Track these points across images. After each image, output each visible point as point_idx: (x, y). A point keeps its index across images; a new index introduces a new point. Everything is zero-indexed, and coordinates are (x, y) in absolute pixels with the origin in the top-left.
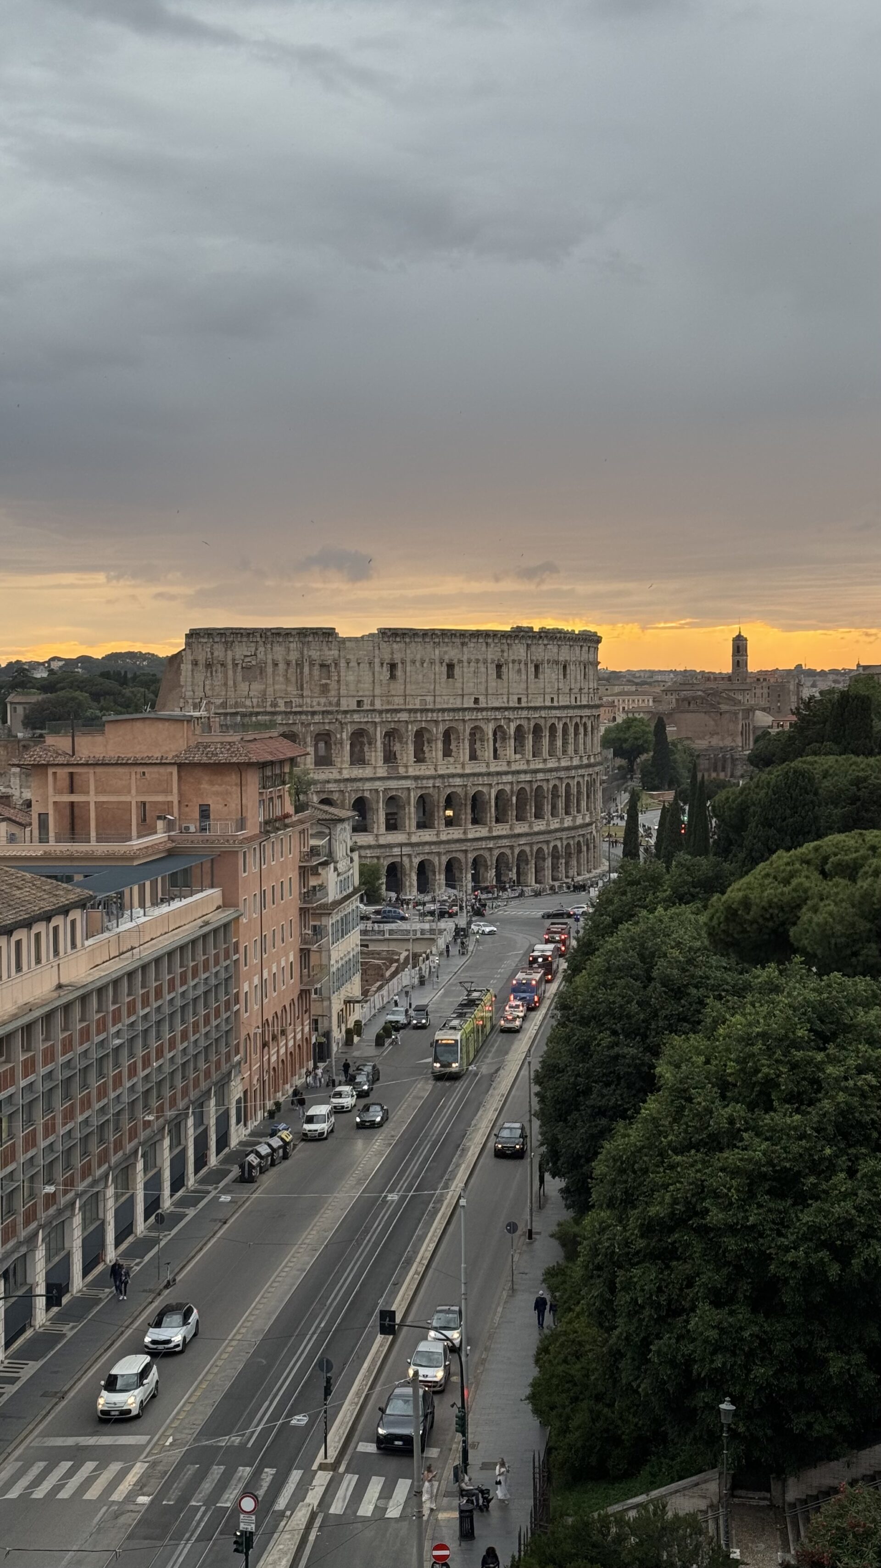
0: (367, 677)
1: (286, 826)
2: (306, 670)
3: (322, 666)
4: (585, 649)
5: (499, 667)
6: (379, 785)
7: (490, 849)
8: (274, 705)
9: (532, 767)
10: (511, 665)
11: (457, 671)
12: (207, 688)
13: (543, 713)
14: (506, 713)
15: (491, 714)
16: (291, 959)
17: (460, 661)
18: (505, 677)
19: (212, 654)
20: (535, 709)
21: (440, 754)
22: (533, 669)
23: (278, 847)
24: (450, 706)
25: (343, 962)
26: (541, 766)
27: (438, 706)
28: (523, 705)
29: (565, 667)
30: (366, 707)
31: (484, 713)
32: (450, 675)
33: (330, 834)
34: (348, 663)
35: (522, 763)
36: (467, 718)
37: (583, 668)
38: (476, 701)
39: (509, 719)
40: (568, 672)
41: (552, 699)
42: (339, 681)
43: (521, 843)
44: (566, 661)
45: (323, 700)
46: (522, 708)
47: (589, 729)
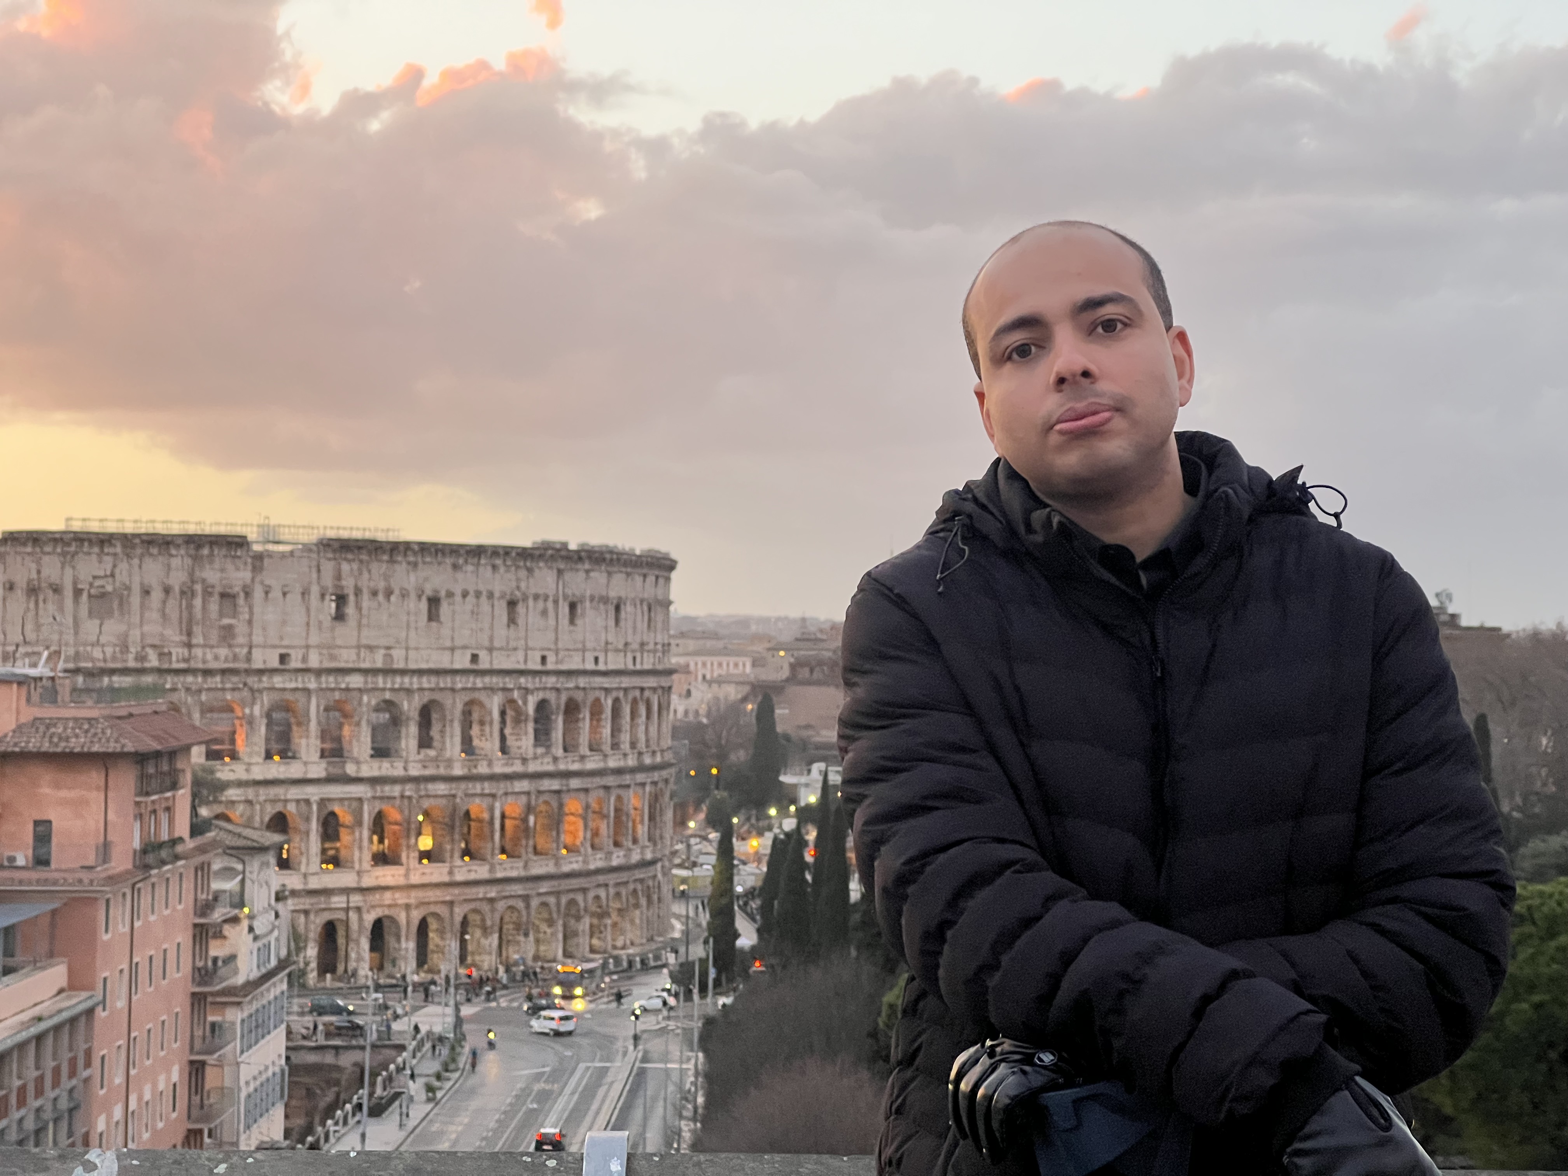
0: (298, 617)
1: (177, 857)
2: (198, 602)
3: (223, 595)
4: (651, 579)
5: (512, 604)
6: (313, 793)
7: (491, 901)
8: (141, 658)
9: (562, 767)
10: (531, 602)
11: (445, 609)
12: (29, 627)
13: (582, 682)
14: (522, 680)
15: (496, 681)
16: (175, 1077)
17: (450, 595)
18: (521, 621)
19: (39, 572)
20: (570, 673)
21: (413, 743)
22: (567, 610)
23: (160, 891)
24: (431, 665)
25: (258, 1083)
26: (576, 767)
27: (412, 666)
28: (550, 666)
29: (618, 608)
30: (295, 663)
31: (487, 679)
32: (433, 615)
33: (244, 872)
34: (267, 593)
35: (546, 760)
36: (459, 686)
37: (645, 608)
38: (475, 658)
39: (526, 689)
40: (623, 615)
41: (596, 660)
42: (250, 622)
43: (542, 890)
44: (620, 598)
45: (223, 652)
46: (547, 673)
47: (655, 708)
